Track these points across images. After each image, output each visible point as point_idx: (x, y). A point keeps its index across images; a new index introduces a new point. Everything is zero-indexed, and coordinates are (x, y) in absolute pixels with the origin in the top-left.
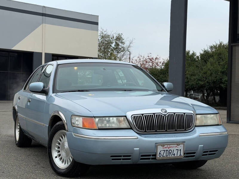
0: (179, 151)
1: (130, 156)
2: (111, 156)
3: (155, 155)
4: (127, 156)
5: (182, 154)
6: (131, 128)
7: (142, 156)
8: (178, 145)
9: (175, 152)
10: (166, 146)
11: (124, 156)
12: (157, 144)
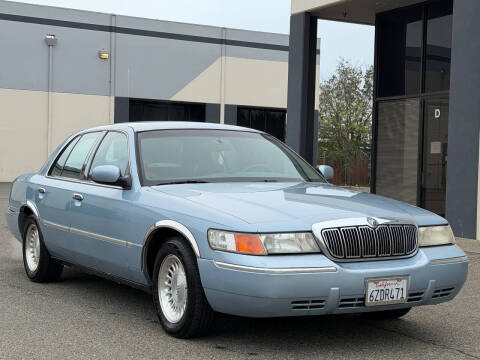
0: (401, 291)
1: (321, 301)
2: (293, 303)
3: (364, 299)
4: (318, 302)
5: (405, 296)
6: (321, 253)
7: (343, 300)
8: (399, 280)
9: (395, 293)
10: (381, 283)
11: (313, 302)
12: (368, 279)
